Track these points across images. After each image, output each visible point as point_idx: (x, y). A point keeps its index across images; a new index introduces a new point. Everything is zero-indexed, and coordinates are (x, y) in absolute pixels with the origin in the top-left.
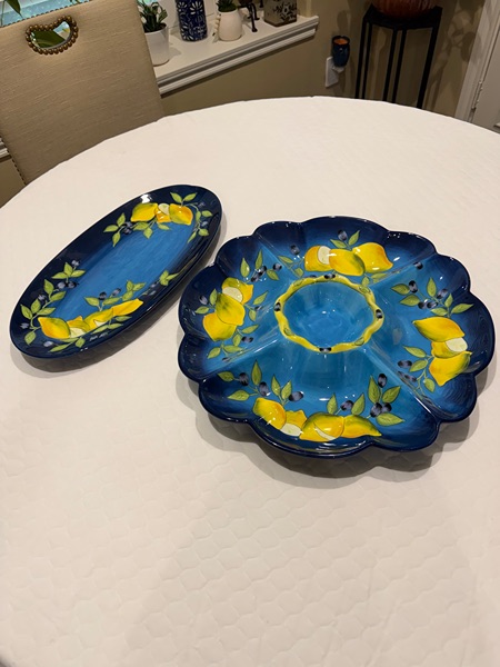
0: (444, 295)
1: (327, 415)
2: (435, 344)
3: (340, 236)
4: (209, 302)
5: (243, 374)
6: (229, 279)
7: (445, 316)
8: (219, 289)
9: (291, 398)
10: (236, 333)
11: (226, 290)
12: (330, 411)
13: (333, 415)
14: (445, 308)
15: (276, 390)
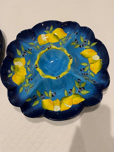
0: (86, 41)
1: (66, 97)
2: (89, 59)
3: (46, 29)
4: (11, 71)
5: (34, 96)
6: (15, 59)
7: (89, 48)
8: (13, 64)
9: (53, 96)
10: (26, 79)
11: (15, 63)
12: (66, 95)
13: (68, 96)
14: (89, 46)
15: (47, 95)
